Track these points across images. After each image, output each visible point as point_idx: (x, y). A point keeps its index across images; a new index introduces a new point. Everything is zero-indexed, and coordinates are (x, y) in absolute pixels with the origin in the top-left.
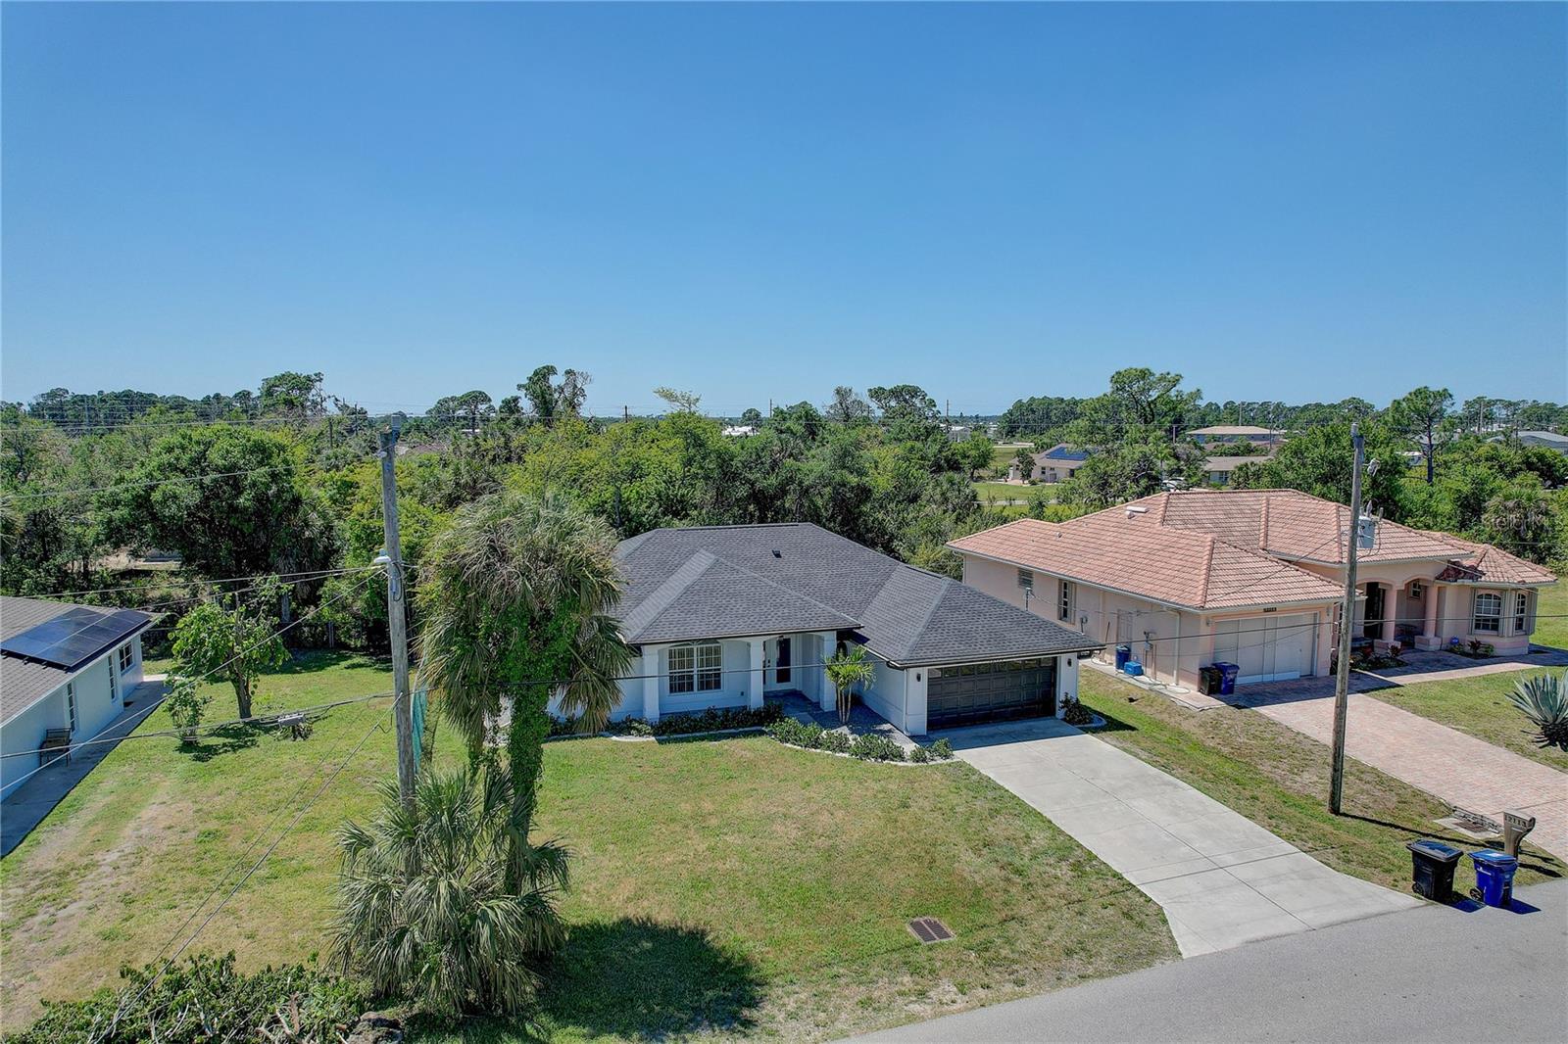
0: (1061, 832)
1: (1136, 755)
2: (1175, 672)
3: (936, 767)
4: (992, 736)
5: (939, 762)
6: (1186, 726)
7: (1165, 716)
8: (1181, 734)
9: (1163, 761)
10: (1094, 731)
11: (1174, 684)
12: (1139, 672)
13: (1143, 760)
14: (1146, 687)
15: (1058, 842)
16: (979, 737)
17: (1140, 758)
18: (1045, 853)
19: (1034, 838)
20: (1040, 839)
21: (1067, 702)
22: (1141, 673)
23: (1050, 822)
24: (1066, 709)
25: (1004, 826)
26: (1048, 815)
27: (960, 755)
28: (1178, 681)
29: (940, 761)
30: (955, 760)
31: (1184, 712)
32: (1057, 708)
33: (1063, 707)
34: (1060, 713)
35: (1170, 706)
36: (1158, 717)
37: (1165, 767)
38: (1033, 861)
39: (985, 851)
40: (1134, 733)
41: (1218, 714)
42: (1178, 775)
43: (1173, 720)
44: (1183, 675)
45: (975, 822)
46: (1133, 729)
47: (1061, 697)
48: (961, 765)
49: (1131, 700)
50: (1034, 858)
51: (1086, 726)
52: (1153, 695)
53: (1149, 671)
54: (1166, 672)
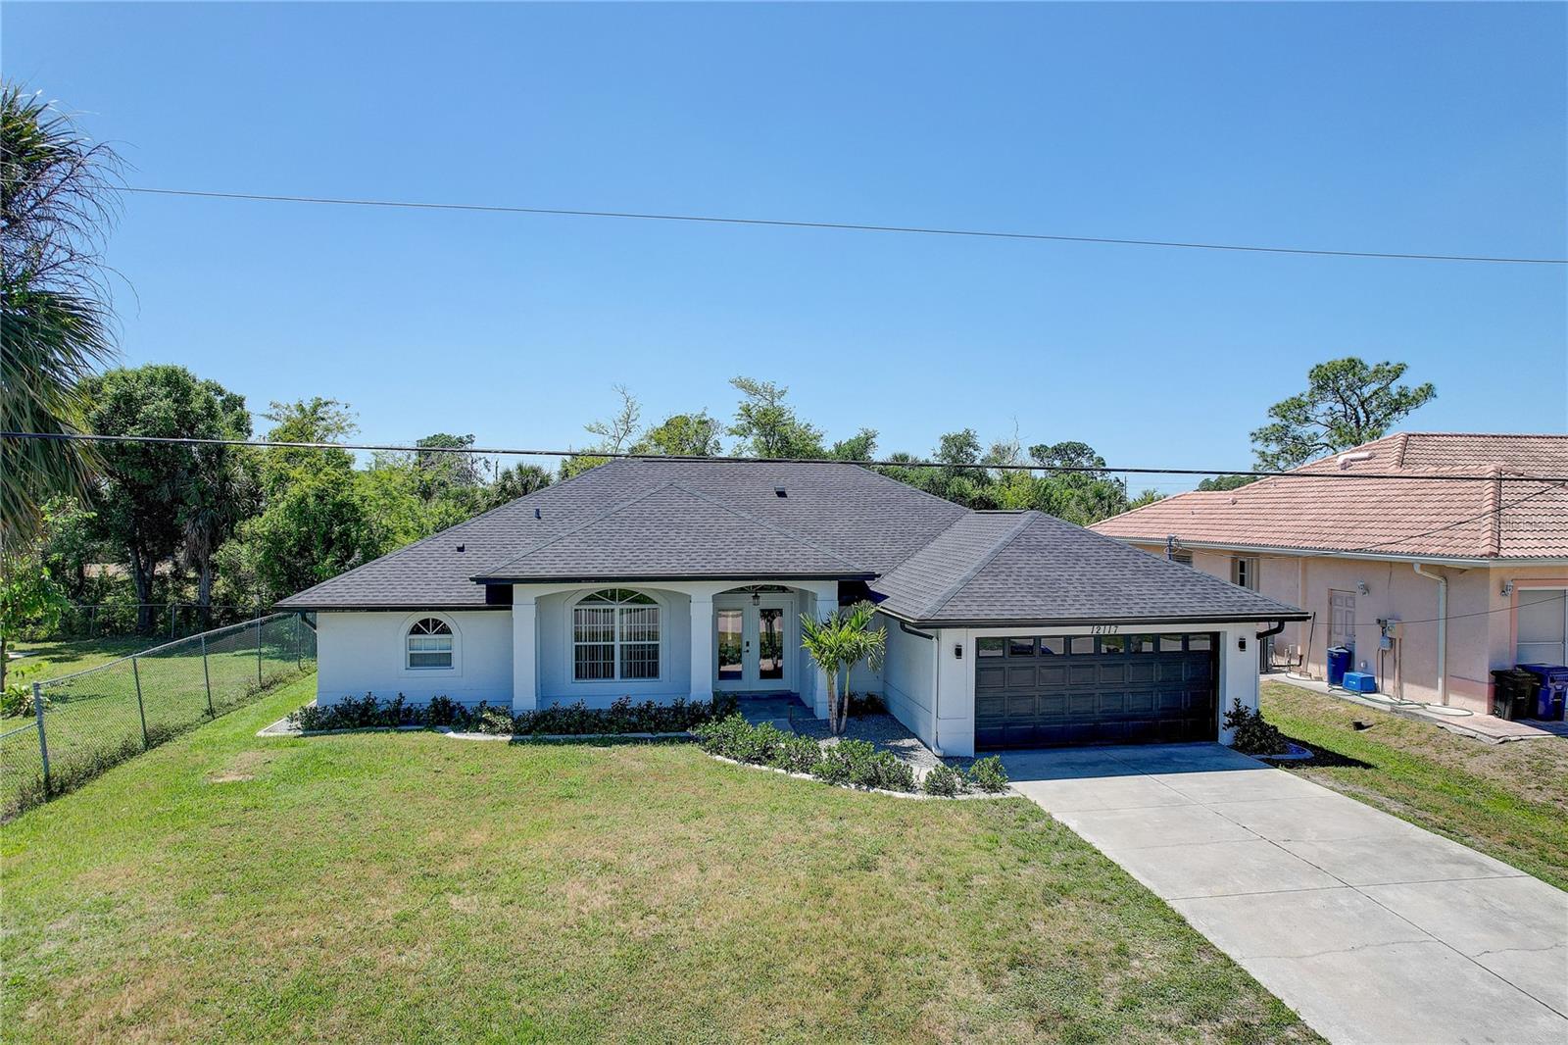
0: (1206, 946)
1: (1378, 806)
2: (1440, 681)
3: (967, 805)
4: (1095, 764)
5: (976, 796)
6: (1472, 766)
7: (1428, 750)
8: (1467, 780)
9: (1440, 820)
10: (1290, 765)
11: (1439, 704)
12: (1369, 686)
13: (1394, 814)
14: (1387, 708)
15: (1198, 969)
16: (1070, 764)
17: (1387, 811)
18: (1158, 994)
19: (1138, 956)
20: (1152, 961)
21: (1238, 716)
22: (1375, 690)
23: (1182, 921)
24: (1236, 728)
25: (1070, 924)
26: (1180, 907)
27: (1020, 789)
28: (1445, 697)
29: (980, 795)
30: (1007, 795)
31: (1467, 744)
32: (1220, 728)
33: (1230, 725)
34: (1226, 736)
35: (1438, 734)
36: (1416, 752)
37: (1447, 830)
38: (1125, 1014)
39: (1011, 977)
40: (1368, 772)
41: (1542, 750)
42: (1482, 847)
43: (1444, 756)
44: (1456, 684)
45: (1005, 912)
46: (1367, 766)
47: (1227, 705)
48: (1017, 803)
49: (1359, 726)
50: (1128, 1005)
51: (1274, 757)
52: (1399, 719)
53: (1388, 685)
54: (1422, 684)
